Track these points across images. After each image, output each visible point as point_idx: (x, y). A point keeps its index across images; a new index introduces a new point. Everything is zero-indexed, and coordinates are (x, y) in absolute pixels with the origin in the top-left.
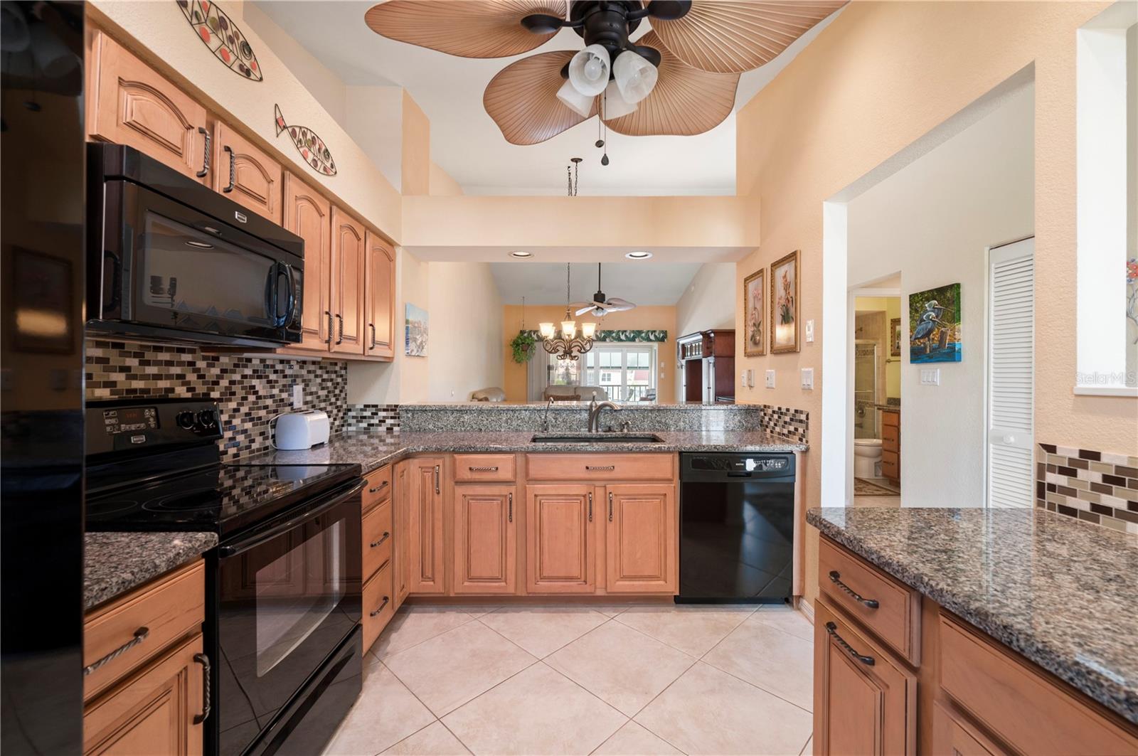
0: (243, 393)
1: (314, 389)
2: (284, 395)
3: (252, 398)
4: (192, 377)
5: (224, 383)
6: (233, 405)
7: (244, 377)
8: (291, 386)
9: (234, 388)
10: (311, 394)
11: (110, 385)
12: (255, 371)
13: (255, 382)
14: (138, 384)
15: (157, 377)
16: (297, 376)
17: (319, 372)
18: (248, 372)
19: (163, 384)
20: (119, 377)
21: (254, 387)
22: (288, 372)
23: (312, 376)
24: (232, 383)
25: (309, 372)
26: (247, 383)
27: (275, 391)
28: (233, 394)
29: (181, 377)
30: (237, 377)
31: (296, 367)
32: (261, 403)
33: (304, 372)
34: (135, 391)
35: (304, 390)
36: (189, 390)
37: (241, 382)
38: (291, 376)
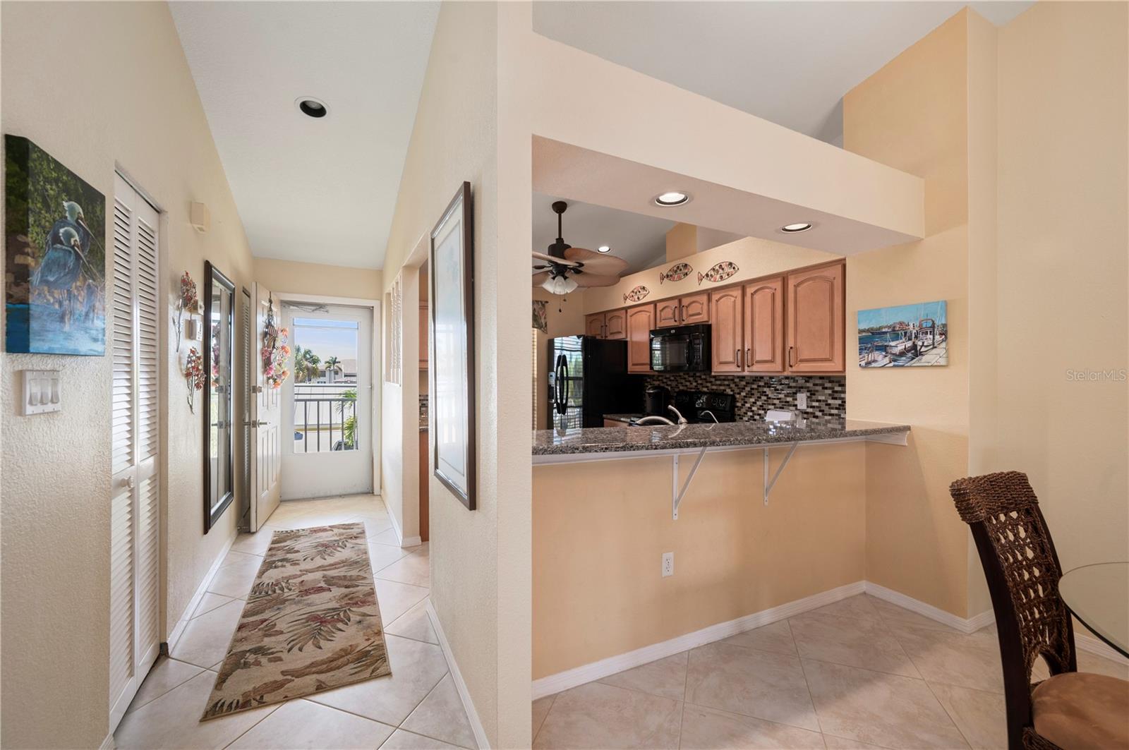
0: (759, 395)
1: (821, 398)
2: (789, 399)
3: (764, 398)
4: (733, 386)
5: (748, 389)
6: (752, 400)
7: (759, 386)
8: (796, 393)
9: (753, 392)
10: (818, 401)
11: (707, 387)
12: (765, 384)
13: (765, 389)
14: (714, 387)
15: (720, 385)
16: (802, 388)
17: (828, 385)
18: (762, 384)
19: (722, 388)
20: (709, 385)
21: (765, 392)
22: (793, 384)
23: (819, 388)
24: (752, 389)
25: (815, 385)
26: (761, 389)
27: (781, 396)
28: (753, 394)
29: (728, 385)
30: (755, 386)
31: (801, 382)
32: (770, 401)
33: (810, 385)
34: (713, 390)
35: (808, 397)
36: (732, 391)
37: (756, 389)
38: (795, 387)
